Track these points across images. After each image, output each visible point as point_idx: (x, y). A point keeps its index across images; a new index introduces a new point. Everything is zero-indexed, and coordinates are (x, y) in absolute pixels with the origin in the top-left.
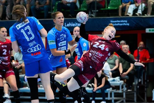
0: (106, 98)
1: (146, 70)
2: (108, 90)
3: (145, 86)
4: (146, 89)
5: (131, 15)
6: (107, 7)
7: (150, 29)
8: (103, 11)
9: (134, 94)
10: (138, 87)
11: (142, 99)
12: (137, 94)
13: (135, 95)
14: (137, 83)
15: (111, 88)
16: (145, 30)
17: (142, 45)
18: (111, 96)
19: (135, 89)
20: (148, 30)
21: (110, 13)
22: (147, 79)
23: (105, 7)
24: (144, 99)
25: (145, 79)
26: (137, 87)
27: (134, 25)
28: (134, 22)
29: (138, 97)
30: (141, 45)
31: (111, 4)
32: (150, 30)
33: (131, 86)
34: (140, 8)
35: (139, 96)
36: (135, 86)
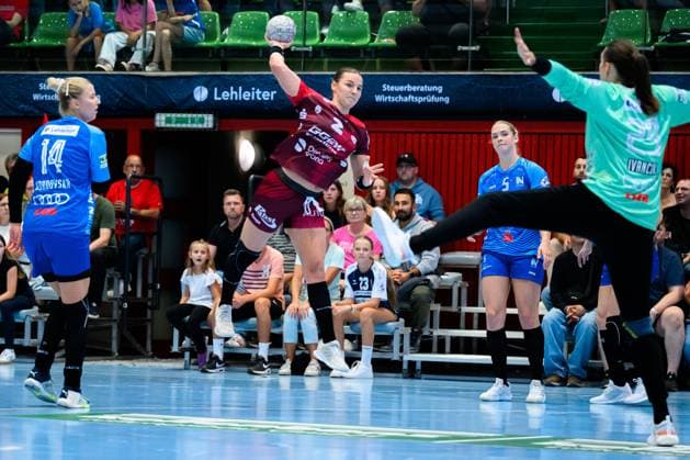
0: (17, 341)
1: (154, 250)
2: (24, 312)
3: (149, 304)
4: (152, 313)
5: (108, 68)
6: (30, 40)
7: (168, 115)
8: (14, 49)
9: (110, 328)
10: (126, 306)
11: (138, 346)
12: (120, 328)
13: (115, 333)
14: (122, 291)
15: (36, 308)
16: (153, 117)
17: (137, 166)
18: (34, 335)
19: (116, 314)
20: (161, 120)
21: (37, 60)
22: (155, 281)
23: (22, 39)
24: (144, 346)
25: (150, 281)
26: (121, 307)
27: (117, 100)
28: (117, 92)
29: (122, 340)
30: (132, 166)
31: (42, 28)
32: (168, 120)
34: (140, 44)
35: (127, 334)
36: (115, 303)
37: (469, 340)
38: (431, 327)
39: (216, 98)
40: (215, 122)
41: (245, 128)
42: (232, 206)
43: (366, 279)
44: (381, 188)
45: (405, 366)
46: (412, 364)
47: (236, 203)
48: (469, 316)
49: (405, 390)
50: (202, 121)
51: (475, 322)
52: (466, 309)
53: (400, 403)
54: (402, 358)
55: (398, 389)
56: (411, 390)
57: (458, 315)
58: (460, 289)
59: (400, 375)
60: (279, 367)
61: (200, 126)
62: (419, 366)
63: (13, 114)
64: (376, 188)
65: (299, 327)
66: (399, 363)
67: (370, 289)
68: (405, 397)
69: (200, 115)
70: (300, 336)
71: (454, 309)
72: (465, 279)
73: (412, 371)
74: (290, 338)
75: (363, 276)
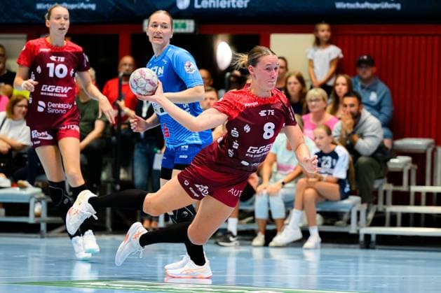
10: (118, 187)
16: (141, 23)
17: (130, 65)
26: (113, 189)
27: (110, 8)
30: (125, 64)
33: (95, 186)
36: (109, 186)
37: (417, 215)
38: (385, 203)
39: (197, 6)
40: (196, 27)
41: (222, 31)
42: (208, 101)
43: (329, 158)
44: (343, 84)
45: (362, 238)
46: (368, 236)
47: (211, 99)
48: (418, 194)
49: (361, 260)
50: (184, 26)
51: (423, 200)
52: (414, 189)
53: (357, 270)
54: (358, 231)
55: (356, 259)
56: (367, 259)
57: (408, 194)
58: (410, 172)
59: (358, 246)
60: (252, 240)
61: (182, 31)
62: (373, 238)
63: (19, 21)
64: (338, 85)
65: (269, 204)
66: (356, 236)
67: (333, 167)
68: (361, 264)
69: (183, 21)
70: (270, 213)
71: (404, 188)
72: (414, 162)
73: (368, 243)
74: (261, 214)
75: (327, 155)
